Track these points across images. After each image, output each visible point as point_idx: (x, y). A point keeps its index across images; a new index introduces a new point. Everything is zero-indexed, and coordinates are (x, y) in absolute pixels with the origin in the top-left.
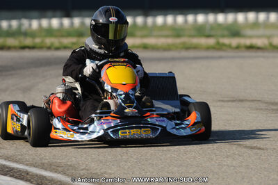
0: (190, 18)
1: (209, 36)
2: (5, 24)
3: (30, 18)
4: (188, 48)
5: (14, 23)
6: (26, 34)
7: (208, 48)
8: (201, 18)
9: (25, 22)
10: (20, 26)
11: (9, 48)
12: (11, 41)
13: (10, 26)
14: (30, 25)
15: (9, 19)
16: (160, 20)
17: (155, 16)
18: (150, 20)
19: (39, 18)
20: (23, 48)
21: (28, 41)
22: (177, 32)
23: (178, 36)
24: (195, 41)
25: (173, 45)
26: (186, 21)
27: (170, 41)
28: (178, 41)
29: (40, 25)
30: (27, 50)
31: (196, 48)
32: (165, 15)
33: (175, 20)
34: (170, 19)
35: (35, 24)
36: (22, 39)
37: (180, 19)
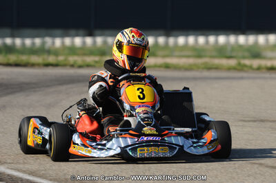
0: (212, 39)
1: (230, 57)
2: (28, 42)
3: (54, 36)
4: (210, 68)
5: (38, 41)
6: (49, 52)
7: (230, 69)
8: (222, 39)
9: (48, 40)
10: (43, 44)
11: (33, 65)
12: (35, 59)
13: (33, 44)
14: (53, 43)
15: (33, 37)
16: (181, 40)
17: (177, 36)
18: (171, 40)
19: (63, 36)
20: (47, 65)
21: (51, 59)
22: (198, 52)
23: (199, 56)
24: (217, 61)
25: (195, 65)
26: (207, 42)
27: (191, 61)
28: (200, 61)
29: (63, 43)
30: (50, 67)
31: (217, 68)
32: (187, 35)
33: (196, 41)
34: (191, 40)
35: (58, 42)
36: (45, 56)
37: (201, 40)
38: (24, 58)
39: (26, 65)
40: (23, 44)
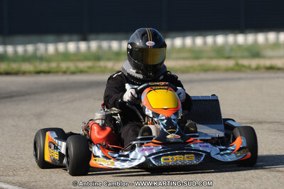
0: (210, 39)
1: (229, 58)
2: (20, 49)
3: (46, 42)
4: (206, 70)
5: (30, 48)
6: (42, 59)
7: (227, 70)
8: (220, 39)
9: (41, 47)
10: (36, 50)
11: (24, 73)
12: (27, 67)
13: (25, 51)
14: (46, 50)
15: (25, 43)
16: (178, 42)
17: (173, 38)
19: (56, 42)
20: (39, 73)
21: (44, 66)
22: (196, 54)
23: (197, 58)
24: (214, 63)
25: (192, 67)
26: (205, 43)
27: (188, 63)
28: (196, 63)
29: (56, 50)
30: (42, 75)
31: (215, 69)
32: (184, 37)
33: (194, 42)
34: (188, 41)
35: (51, 48)
36: (37, 63)
37: (199, 41)
38: (14, 66)
39: (16, 73)
40: (16, 52)
